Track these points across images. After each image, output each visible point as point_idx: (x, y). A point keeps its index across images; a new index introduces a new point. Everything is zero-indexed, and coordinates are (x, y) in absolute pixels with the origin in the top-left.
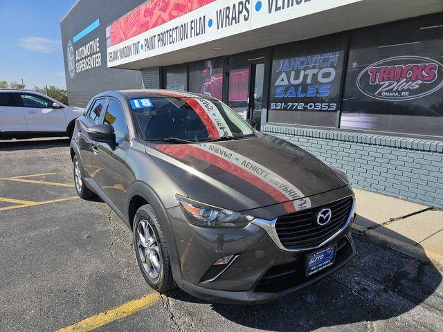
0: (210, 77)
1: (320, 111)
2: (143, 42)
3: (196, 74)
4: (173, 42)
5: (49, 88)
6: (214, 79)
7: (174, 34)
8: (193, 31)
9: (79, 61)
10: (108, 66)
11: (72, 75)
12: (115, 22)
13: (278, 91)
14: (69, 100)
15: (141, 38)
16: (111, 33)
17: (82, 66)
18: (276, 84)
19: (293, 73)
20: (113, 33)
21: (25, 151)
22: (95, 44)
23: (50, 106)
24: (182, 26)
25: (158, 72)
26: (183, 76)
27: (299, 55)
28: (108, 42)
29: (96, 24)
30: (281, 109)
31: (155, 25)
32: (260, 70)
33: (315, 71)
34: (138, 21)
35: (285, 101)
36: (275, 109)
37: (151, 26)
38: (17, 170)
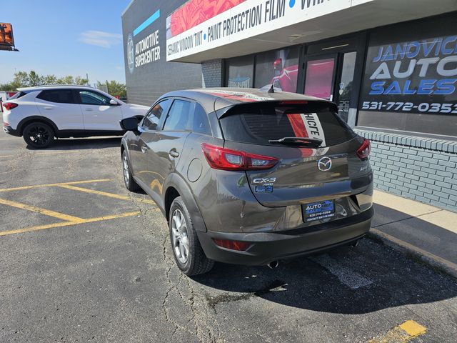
0: (281, 71)
1: (438, 113)
2: (206, 32)
3: (263, 66)
4: (242, 29)
5: (110, 83)
6: (286, 72)
7: (244, 19)
8: (268, 14)
9: (138, 55)
10: (168, 60)
11: (131, 69)
12: (176, 10)
13: (374, 86)
14: (128, 95)
15: (204, 27)
16: (172, 23)
17: (141, 60)
18: (372, 78)
19: (398, 64)
20: (174, 22)
21: (81, 150)
22: (154, 37)
23: (108, 103)
24: (254, 9)
25: (220, 65)
26: (248, 69)
27: (410, 39)
28: (168, 33)
29: (156, 15)
30: (377, 110)
31: (222, 10)
32: (350, 59)
33: (433, 60)
34: (202, 8)
35: (384, 99)
36: (368, 110)
37: (216, 12)
38: (69, 174)
